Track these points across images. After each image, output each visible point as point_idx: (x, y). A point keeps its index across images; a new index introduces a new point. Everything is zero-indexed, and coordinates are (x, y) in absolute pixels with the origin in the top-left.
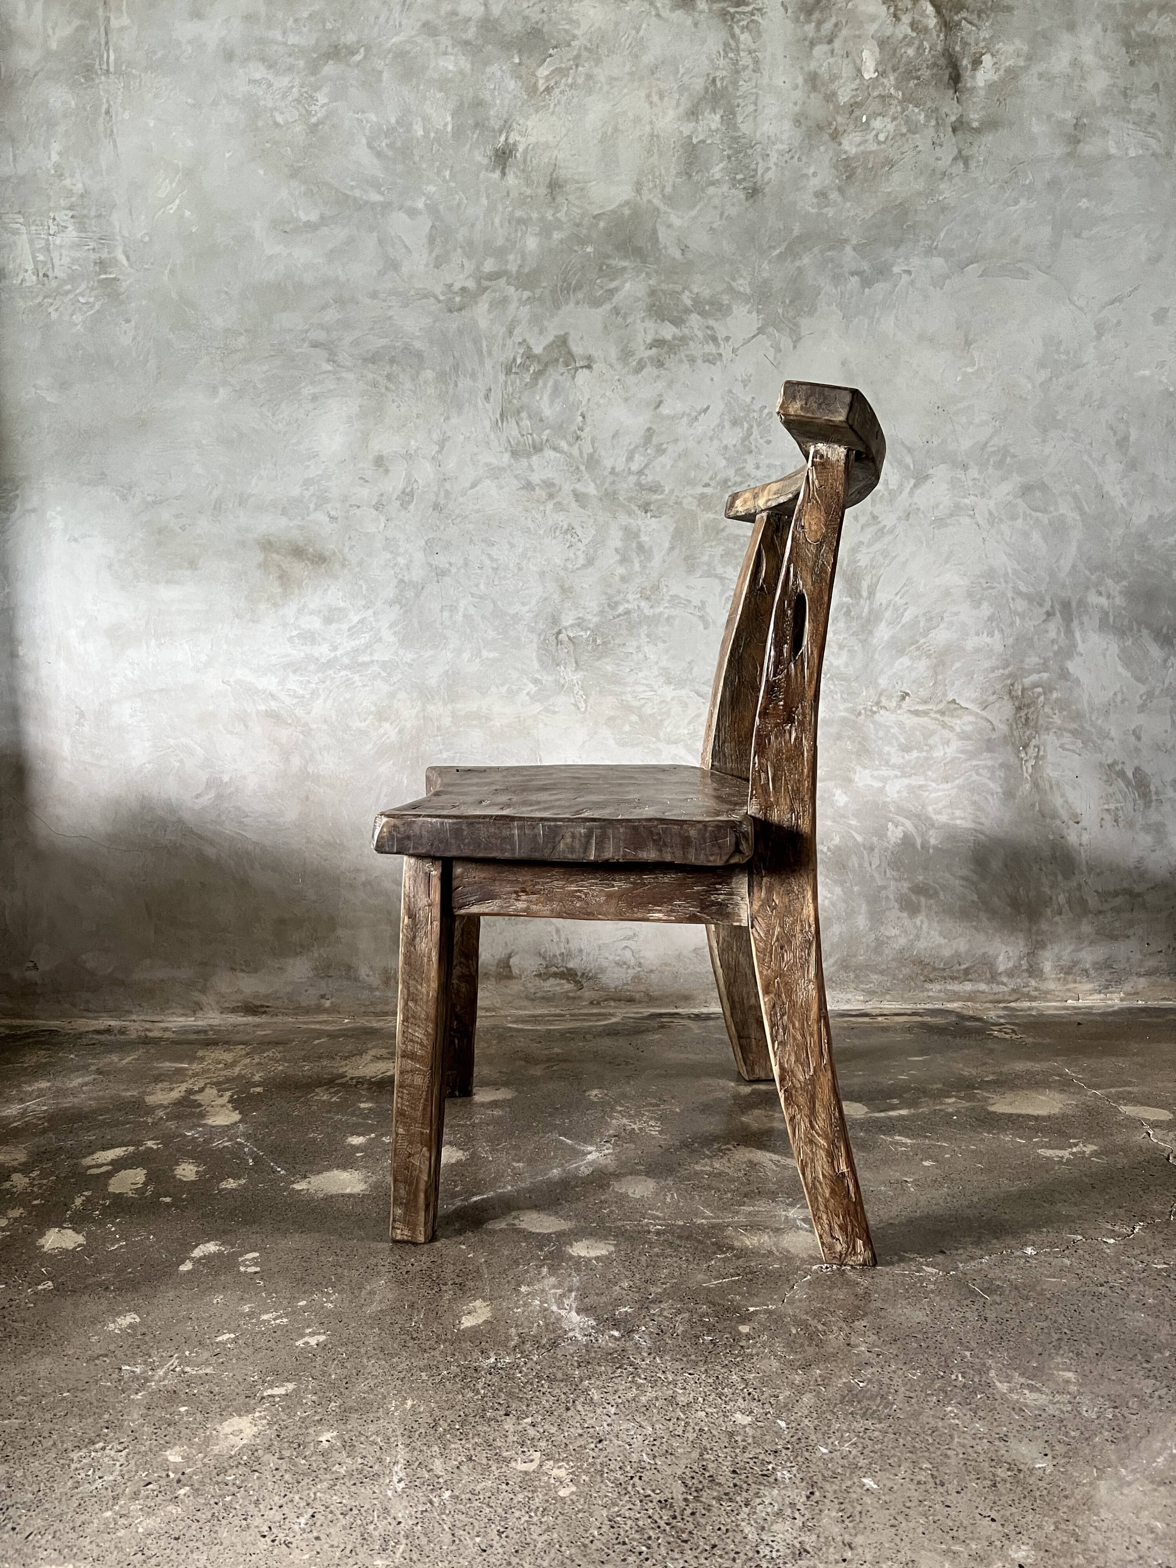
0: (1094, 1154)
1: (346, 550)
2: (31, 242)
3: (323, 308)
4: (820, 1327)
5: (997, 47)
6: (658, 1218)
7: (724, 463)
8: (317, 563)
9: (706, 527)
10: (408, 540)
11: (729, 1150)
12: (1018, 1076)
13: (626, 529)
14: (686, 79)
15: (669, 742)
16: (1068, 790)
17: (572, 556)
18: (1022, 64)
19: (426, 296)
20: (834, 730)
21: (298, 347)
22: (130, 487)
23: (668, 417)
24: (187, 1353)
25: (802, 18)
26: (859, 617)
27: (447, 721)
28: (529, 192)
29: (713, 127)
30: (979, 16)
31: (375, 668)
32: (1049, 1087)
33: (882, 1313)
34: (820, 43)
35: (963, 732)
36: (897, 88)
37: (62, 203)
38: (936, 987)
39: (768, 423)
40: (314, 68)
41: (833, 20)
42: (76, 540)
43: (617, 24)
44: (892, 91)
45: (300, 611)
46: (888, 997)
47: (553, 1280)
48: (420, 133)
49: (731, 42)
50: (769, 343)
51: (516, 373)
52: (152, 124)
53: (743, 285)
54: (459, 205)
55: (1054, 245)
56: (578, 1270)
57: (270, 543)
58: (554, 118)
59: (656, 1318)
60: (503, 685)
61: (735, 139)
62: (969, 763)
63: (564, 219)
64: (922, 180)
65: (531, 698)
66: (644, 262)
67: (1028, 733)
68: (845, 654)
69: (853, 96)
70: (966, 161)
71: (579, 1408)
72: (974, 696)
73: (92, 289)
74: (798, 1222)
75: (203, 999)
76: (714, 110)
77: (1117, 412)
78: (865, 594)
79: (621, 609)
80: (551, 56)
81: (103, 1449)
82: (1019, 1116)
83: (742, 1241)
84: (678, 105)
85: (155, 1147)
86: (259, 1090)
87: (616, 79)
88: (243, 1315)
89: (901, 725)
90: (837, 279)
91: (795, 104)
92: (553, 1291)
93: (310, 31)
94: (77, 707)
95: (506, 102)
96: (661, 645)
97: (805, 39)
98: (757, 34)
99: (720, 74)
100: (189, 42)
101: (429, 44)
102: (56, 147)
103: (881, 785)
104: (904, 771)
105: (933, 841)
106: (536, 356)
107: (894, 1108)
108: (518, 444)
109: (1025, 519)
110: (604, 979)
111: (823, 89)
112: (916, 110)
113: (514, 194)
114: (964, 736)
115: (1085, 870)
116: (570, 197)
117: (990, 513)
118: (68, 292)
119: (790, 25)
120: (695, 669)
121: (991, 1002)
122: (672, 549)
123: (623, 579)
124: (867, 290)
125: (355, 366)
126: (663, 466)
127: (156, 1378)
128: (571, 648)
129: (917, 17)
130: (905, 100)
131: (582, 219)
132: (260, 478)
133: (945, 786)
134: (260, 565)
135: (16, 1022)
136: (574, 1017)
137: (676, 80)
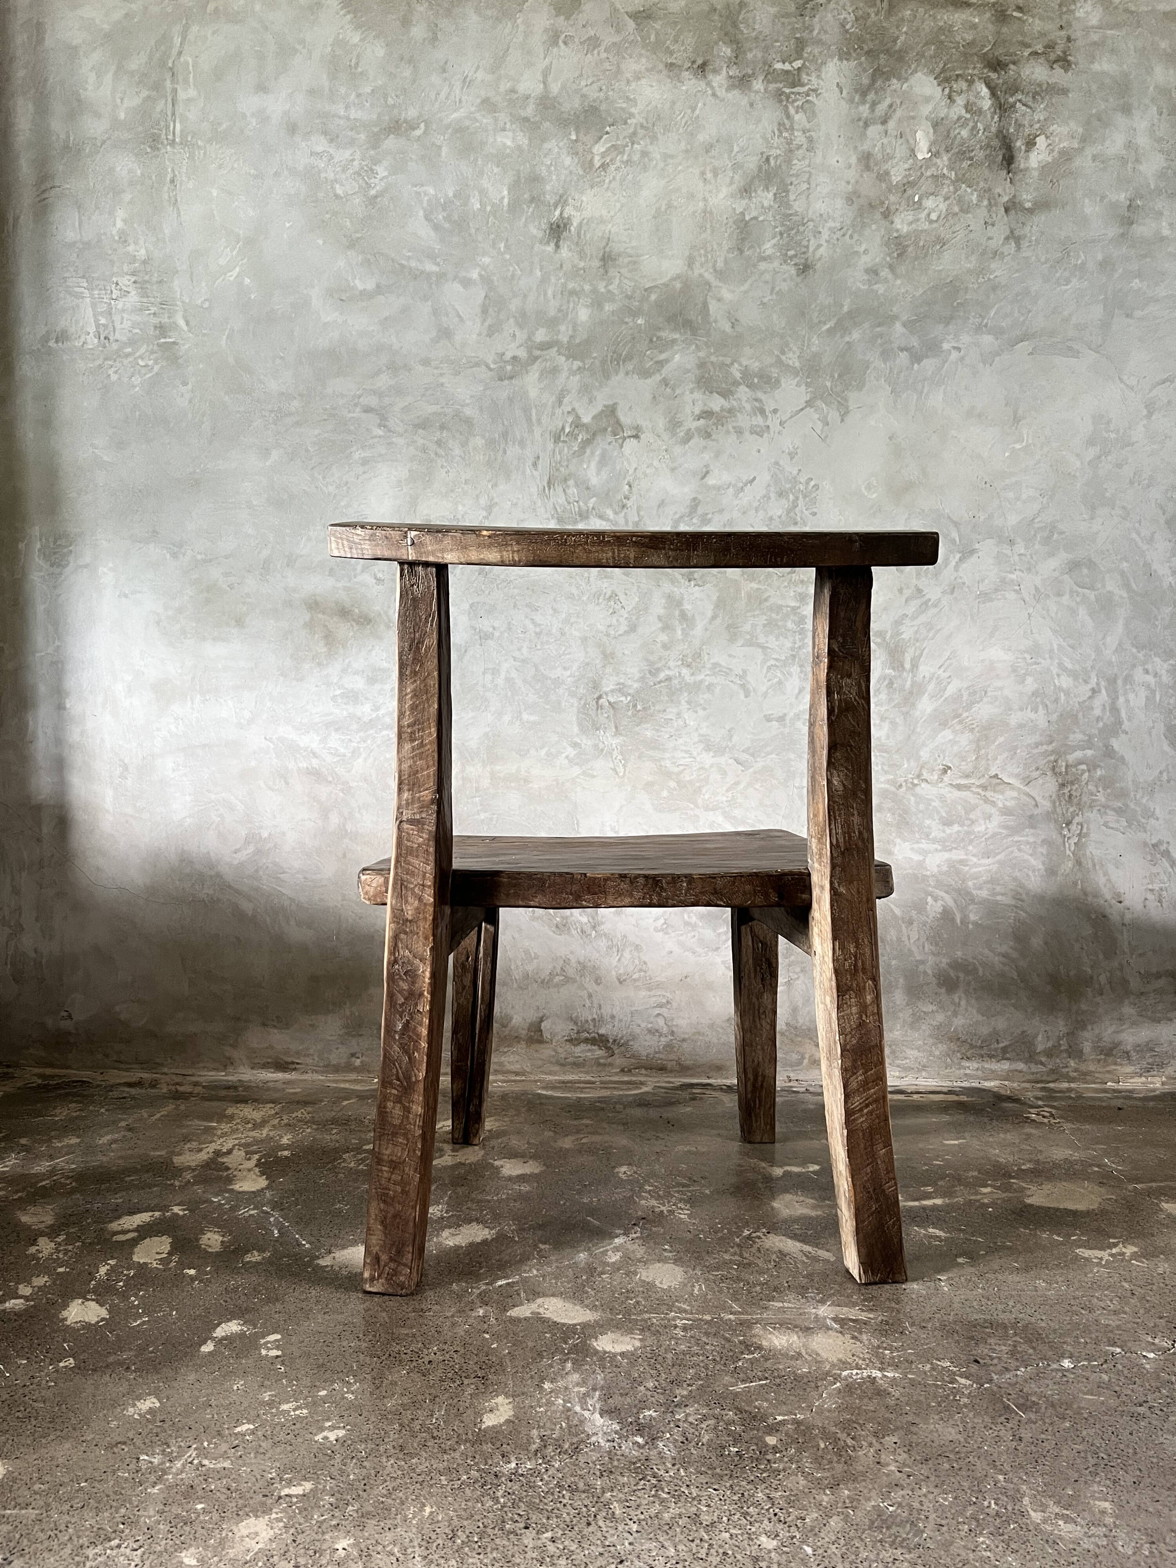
0: (1134, 1256)
1: (391, 612)
2: (94, 305)
3: (376, 374)
4: (850, 1442)
5: (1051, 128)
6: (685, 1311)
8: (362, 624)
9: (749, 596)
11: (759, 1238)
12: (1056, 1165)
13: (669, 597)
14: (740, 158)
15: (707, 809)
16: (1111, 868)
17: (614, 621)
18: (1076, 146)
19: (477, 365)
21: (349, 412)
22: (181, 546)
23: (714, 487)
24: (206, 1444)
25: (857, 99)
26: (902, 690)
27: (486, 783)
28: (582, 264)
29: (766, 204)
30: (1034, 97)
32: (1088, 1179)
33: (914, 1429)
34: (874, 123)
35: (1005, 807)
36: (951, 169)
37: (126, 268)
38: (974, 1065)
39: (814, 495)
40: (375, 141)
41: (888, 101)
42: (126, 596)
43: (673, 103)
44: (945, 171)
45: (344, 671)
46: (924, 1074)
47: (576, 1377)
48: (477, 206)
49: (786, 121)
50: (817, 416)
51: (564, 442)
52: (215, 194)
53: (792, 359)
55: (1105, 325)
56: (603, 1367)
57: (316, 603)
58: (609, 194)
59: (681, 1424)
60: (541, 748)
61: (787, 216)
62: (1010, 839)
63: (616, 292)
64: (973, 258)
65: (570, 761)
66: (694, 334)
67: (1071, 810)
69: (906, 176)
70: (1018, 240)
71: (601, 1523)
72: (1016, 771)
73: (152, 352)
74: (829, 1322)
75: (235, 1054)
76: (767, 188)
77: (1167, 490)
78: (908, 666)
79: (662, 676)
80: (607, 133)
81: (119, 1546)
82: (1058, 1209)
83: (770, 1341)
84: (731, 183)
85: (181, 1213)
86: (286, 1153)
87: (672, 157)
88: (263, 1403)
89: (942, 799)
90: (886, 355)
91: (848, 183)
92: (576, 1389)
93: (372, 105)
94: (120, 760)
95: (562, 178)
96: (701, 713)
97: (859, 120)
98: (812, 115)
99: (774, 152)
100: (253, 115)
101: (487, 120)
102: (120, 214)
103: (921, 858)
104: (945, 845)
105: (973, 917)
106: (584, 425)
107: (928, 1196)
108: (563, 511)
109: (1071, 596)
110: (636, 1046)
111: (876, 169)
112: (969, 190)
113: (567, 267)
114: (1006, 812)
115: (1127, 950)
116: (622, 271)
117: (1037, 589)
118: (128, 355)
119: (844, 105)
120: (735, 738)
121: (1029, 1081)
122: (714, 618)
123: (665, 647)
124: (916, 365)
125: (406, 431)
127: (174, 1470)
128: (612, 711)
129: (972, 99)
130: (958, 180)
131: (634, 291)
132: (309, 539)
133: (987, 861)
134: (306, 625)
135: (48, 1071)
136: (605, 1085)
137: (730, 158)
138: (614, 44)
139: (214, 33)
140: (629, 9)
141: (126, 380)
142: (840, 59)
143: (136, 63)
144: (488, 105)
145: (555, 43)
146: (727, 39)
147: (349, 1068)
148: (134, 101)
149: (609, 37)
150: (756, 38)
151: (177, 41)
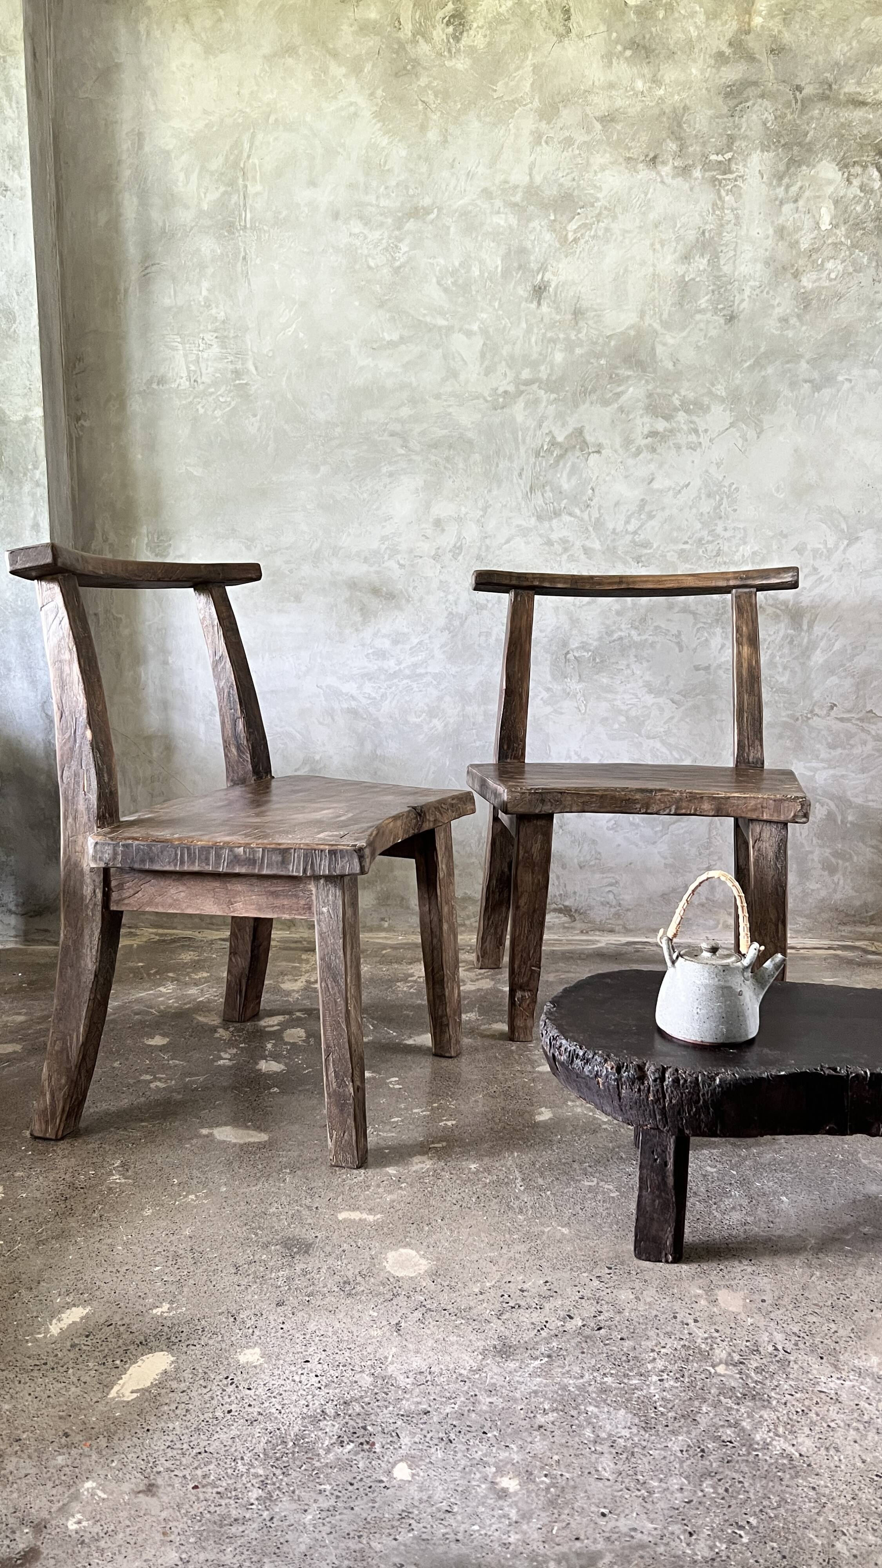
1: (410, 589)
2: (186, 356)
3: (400, 406)
7: (699, 526)
8: (389, 599)
10: (456, 583)
14: (682, 231)
15: (648, 737)
19: (477, 398)
20: (777, 731)
21: (379, 436)
23: (658, 490)
25: (774, 183)
26: (800, 645)
28: (558, 317)
29: (702, 268)
31: (429, 678)
34: (788, 202)
35: (878, 735)
36: (847, 237)
37: (210, 327)
38: (848, 928)
39: (735, 496)
40: (399, 224)
41: (799, 184)
43: (631, 188)
44: (843, 239)
45: (375, 634)
48: (477, 273)
49: (718, 202)
50: (738, 434)
51: (543, 457)
52: (277, 268)
53: (720, 390)
54: (505, 327)
57: (355, 584)
58: (579, 261)
61: (718, 278)
62: (880, 759)
63: (584, 339)
64: (863, 309)
66: (644, 370)
68: (787, 673)
69: (812, 244)
73: (230, 391)
76: (702, 255)
78: (805, 627)
79: (616, 636)
80: (579, 214)
84: (675, 251)
87: (629, 232)
89: (829, 729)
90: (793, 385)
91: (766, 250)
93: (397, 196)
95: (543, 250)
96: (645, 664)
97: (776, 199)
98: (739, 197)
99: (708, 227)
100: (306, 205)
101: (485, 206)
102: (205, 284)
103: (812, 774)
104: (830, 764)
105: (850, 818)
106: (558, 443)
108: (542, 510)
110: (592, 914)
111: (788, 238)
112: (861, 254)
113: (547, 320)
114: (878, 738)
116: (590, 322)
118: (211, 394)
119: (765, 189)
120: (672, 683)
123: (618, 613)
124: (816, 394)
125: (422, 450)
126: (653, 528)
128: (576, 664)
129: (866, 181)
130: (854, 246)
131: (598, 338)
132: (349, 534)
133: (861, 776)
134: (346, 601)
135: (160, 931)
136: (570, 942)
137: (674, 233)
138: (585, 142)
139: (276, 139)
140: (597, 114)
141: (210, 413)
142: (762, 151)
143: (215, 164)
144: (487, 193)
145: (540, 144)
146: (672, 137)
147: (380, 929)
148: (213, 196)
149: (580, 137)
150: (696, 136)
151: (246, 146)
